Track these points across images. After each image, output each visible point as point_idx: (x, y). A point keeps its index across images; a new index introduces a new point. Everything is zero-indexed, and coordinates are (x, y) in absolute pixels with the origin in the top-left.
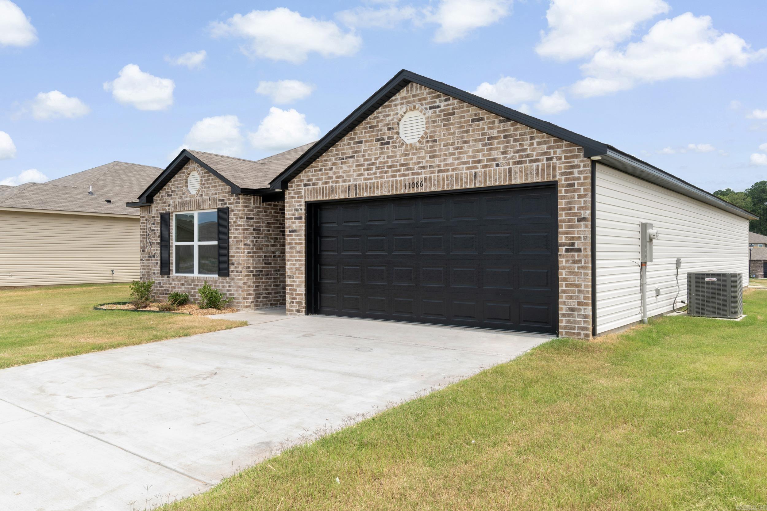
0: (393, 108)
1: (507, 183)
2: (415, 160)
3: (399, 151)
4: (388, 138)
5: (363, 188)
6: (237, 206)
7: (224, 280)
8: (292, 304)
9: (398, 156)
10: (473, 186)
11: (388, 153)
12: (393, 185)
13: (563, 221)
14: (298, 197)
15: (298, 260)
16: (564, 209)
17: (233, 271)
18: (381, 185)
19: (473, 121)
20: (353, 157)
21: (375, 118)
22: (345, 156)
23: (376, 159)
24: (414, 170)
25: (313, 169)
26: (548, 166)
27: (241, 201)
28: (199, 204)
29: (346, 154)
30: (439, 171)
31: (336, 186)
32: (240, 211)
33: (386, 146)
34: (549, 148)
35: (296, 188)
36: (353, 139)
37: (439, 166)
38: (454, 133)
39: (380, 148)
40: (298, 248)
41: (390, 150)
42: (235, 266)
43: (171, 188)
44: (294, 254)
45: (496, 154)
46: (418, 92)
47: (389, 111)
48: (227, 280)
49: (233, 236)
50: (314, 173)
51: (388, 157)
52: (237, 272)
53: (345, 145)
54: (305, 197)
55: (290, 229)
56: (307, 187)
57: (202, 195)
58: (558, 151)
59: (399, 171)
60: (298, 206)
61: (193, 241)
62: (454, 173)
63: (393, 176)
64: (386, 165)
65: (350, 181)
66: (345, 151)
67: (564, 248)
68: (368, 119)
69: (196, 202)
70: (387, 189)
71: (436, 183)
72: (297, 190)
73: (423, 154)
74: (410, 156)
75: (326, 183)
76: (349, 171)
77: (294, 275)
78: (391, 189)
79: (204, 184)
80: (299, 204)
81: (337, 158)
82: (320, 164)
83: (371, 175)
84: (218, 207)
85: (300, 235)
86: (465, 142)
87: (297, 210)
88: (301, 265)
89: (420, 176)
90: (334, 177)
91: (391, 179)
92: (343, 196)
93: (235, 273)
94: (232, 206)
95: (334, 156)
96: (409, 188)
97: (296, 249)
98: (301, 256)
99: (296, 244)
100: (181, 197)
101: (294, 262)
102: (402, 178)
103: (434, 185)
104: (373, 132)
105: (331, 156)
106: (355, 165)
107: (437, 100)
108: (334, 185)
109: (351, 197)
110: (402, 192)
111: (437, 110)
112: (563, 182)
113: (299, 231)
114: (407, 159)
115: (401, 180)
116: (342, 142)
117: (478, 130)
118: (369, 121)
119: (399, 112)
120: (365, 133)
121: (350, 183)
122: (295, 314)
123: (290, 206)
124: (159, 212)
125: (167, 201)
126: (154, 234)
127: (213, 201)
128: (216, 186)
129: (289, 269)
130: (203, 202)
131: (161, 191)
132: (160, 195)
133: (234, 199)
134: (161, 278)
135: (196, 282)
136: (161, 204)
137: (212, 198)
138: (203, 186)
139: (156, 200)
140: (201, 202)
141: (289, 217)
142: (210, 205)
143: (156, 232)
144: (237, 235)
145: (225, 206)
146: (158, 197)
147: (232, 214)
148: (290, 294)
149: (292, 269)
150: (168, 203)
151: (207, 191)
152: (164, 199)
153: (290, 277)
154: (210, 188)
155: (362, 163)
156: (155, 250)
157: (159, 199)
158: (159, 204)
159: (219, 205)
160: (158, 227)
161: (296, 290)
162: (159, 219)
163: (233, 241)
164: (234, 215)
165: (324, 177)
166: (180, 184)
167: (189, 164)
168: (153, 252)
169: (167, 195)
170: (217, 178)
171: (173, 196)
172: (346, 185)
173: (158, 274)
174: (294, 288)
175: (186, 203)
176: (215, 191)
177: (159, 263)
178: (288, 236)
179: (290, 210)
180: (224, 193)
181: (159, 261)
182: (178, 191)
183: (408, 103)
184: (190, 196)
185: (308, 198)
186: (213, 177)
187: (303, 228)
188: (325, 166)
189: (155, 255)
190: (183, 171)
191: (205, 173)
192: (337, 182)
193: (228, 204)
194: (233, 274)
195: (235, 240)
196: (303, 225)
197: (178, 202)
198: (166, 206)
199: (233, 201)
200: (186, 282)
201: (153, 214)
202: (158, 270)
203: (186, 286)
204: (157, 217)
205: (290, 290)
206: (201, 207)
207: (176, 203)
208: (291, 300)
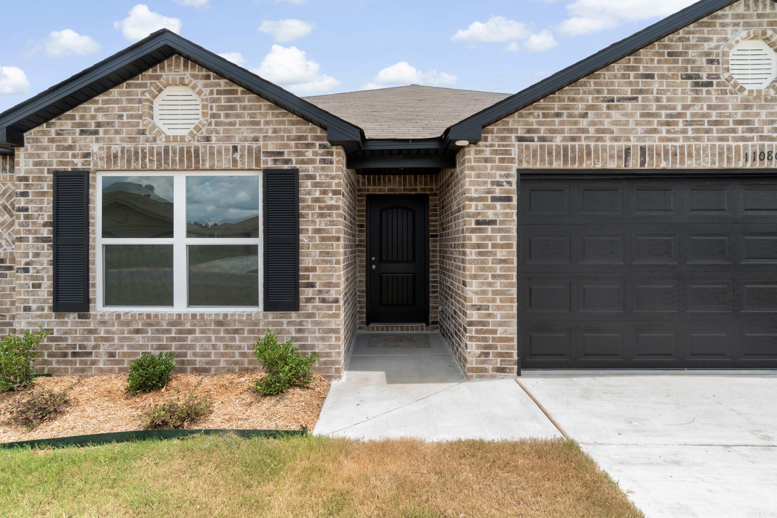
0: (718, 28)
2: (763, 117)
4: (709, 76)
5: (658, 155)
6: (323, 169)
7: (282, 318)
8: (483, 358)
9: (730, 107)
11: (710, 100)
12: (721, 154)
14: (502, 160)
15: (500, 276)
17: (309, 300)
18: (698, 151)
20: (636, 99)
21: (680, 40)
22: (616, 96)
23: (686, 107)
24: (763, 132)
25: (541, 112)
27: (335, 158)
28: (197, 156)
29: (618, 93)
31: (596, 146)
32: (333, 178)
33: (704, 89)
35: (496, 143)
36: (634, 69)
39: (692, 90)
40: (501, 254)
41: (714, 96)
42: (318, 288)
43: (93, 117)
44: (490, 265)
46: (768, 11)
47: (709, 32)
48: (291, 317)
49: (310, 228)
50: (541, 119)
51: (710, 107)
52: (323, 301)
53: (615, 77)
54: (520, 162)
55: (480, 218)
56: (525, 143)
57: (208, 139)
59: (734, 131)
60: (501, 176)
61: (170, 234)
63: (721, 139)
64: (706, 120)
65: (628, 139)
66: (616, 88)
68: (666, 40)
69: (189, 152)
70: (709, 159)
72: (499, 146)
73: (776, 109)
74: (755, 110)
75: (573, 139)
76: (627, 123)
77: (490, 304)
78: (717, 158)
79: (213, 116)
80: (503, 173)
81: (597, 98)
82: (556, 105)
83: (676, 132)
84: (263, 166)
85: (508, 231)
87: (499, 184)
88: (511, 285)
89: (774, 143)
90: (592, 129)
91: (717, 143)
92: (612, 165)
93: (317, 303)
94: (310, 167)
95: (590, 93)
96: (754, 160)
97: (495, 255)
98: (509, 269)
99: (494, 246)
100: (132, 140)
101: (490, 280)
102: (741, 144)
104: (676, 62)
105: (584, 93)
106: (638, 113)
109: (630, 167)
110: (740, 165)
113: (503, 222)
114: (748, 114)
115: (738, 148)
116: (608, 70)
118: (667, 42)
119: (729, 36)
120: (659, 62)
121: (630, 144)
122: (493, 377)
123: (479, 176)
124: (46, 168)
125: (77, 145)
126: (27, 217)
127: (246, 153)
128: (258, 123)
129: (476, 293)
130: (212, 154)
131: (53, 120)
132: (53, 130)
133: (315, 154)
134: (53, 319)
135: (188, 326)
136: (54, 150)
137: (243, 147)
138: (213, 121)
139: (36, 140)
140: (204, 153)
141: (474, 195)
142: (235, 161)
143: (36, 214)
144: (323, 226)
145: (286, 167)
146: (44, 133)
147: (309, 183)
148: (478, 340)
149: (484, 292)
150: (81, 149)
151: (225, 131)
152: (65, 140)
153: (479, 308)
154: (237, 126)
155: (654, 111)
156: (31, 255)
157: (46, 137)
158: (45, 148)
159: (266, 162)
160: (42, 202)
161: (495, 331)
162: (45, 184)
163: (311, 239)
164: (316, 185)
165: (567, 128)
166: (129, 110)
167: (162, 69)
168: (24, 261)
169: (78, 130)
170: (260, 106)
171: (101, 135)
172: (620, 146)
173: (43, 310)
174: (491, 327)
175: (152, 154)
176: (253, 133)
177: (47, 284)
178: (473, 231)
179: (478, 184)
180: (282, 138)
181: (48, 280)
182: (123, 124)
183: (748, 25)
184: (168, 137)
185: (528, 162)
186: (246, 103)
187: (515, 217)
188: (568, 109)
189: (30, 267)
190: (140, 81)
191: (219, 92)
192: (598, 139)
193: (294, 162)
194: (310, 305)
195: (317, 236)
196: (515, 211)
197: (119, 150)
198: (74, 156)
199: (311, 157)
200: (151, 325)
201: (23, 171)
202: (45, 301)
203: (149, 335)
204: (40, 179)
205: (477, 331)
206: (203, 165)
207: (113, 150)
208: (479, 351)
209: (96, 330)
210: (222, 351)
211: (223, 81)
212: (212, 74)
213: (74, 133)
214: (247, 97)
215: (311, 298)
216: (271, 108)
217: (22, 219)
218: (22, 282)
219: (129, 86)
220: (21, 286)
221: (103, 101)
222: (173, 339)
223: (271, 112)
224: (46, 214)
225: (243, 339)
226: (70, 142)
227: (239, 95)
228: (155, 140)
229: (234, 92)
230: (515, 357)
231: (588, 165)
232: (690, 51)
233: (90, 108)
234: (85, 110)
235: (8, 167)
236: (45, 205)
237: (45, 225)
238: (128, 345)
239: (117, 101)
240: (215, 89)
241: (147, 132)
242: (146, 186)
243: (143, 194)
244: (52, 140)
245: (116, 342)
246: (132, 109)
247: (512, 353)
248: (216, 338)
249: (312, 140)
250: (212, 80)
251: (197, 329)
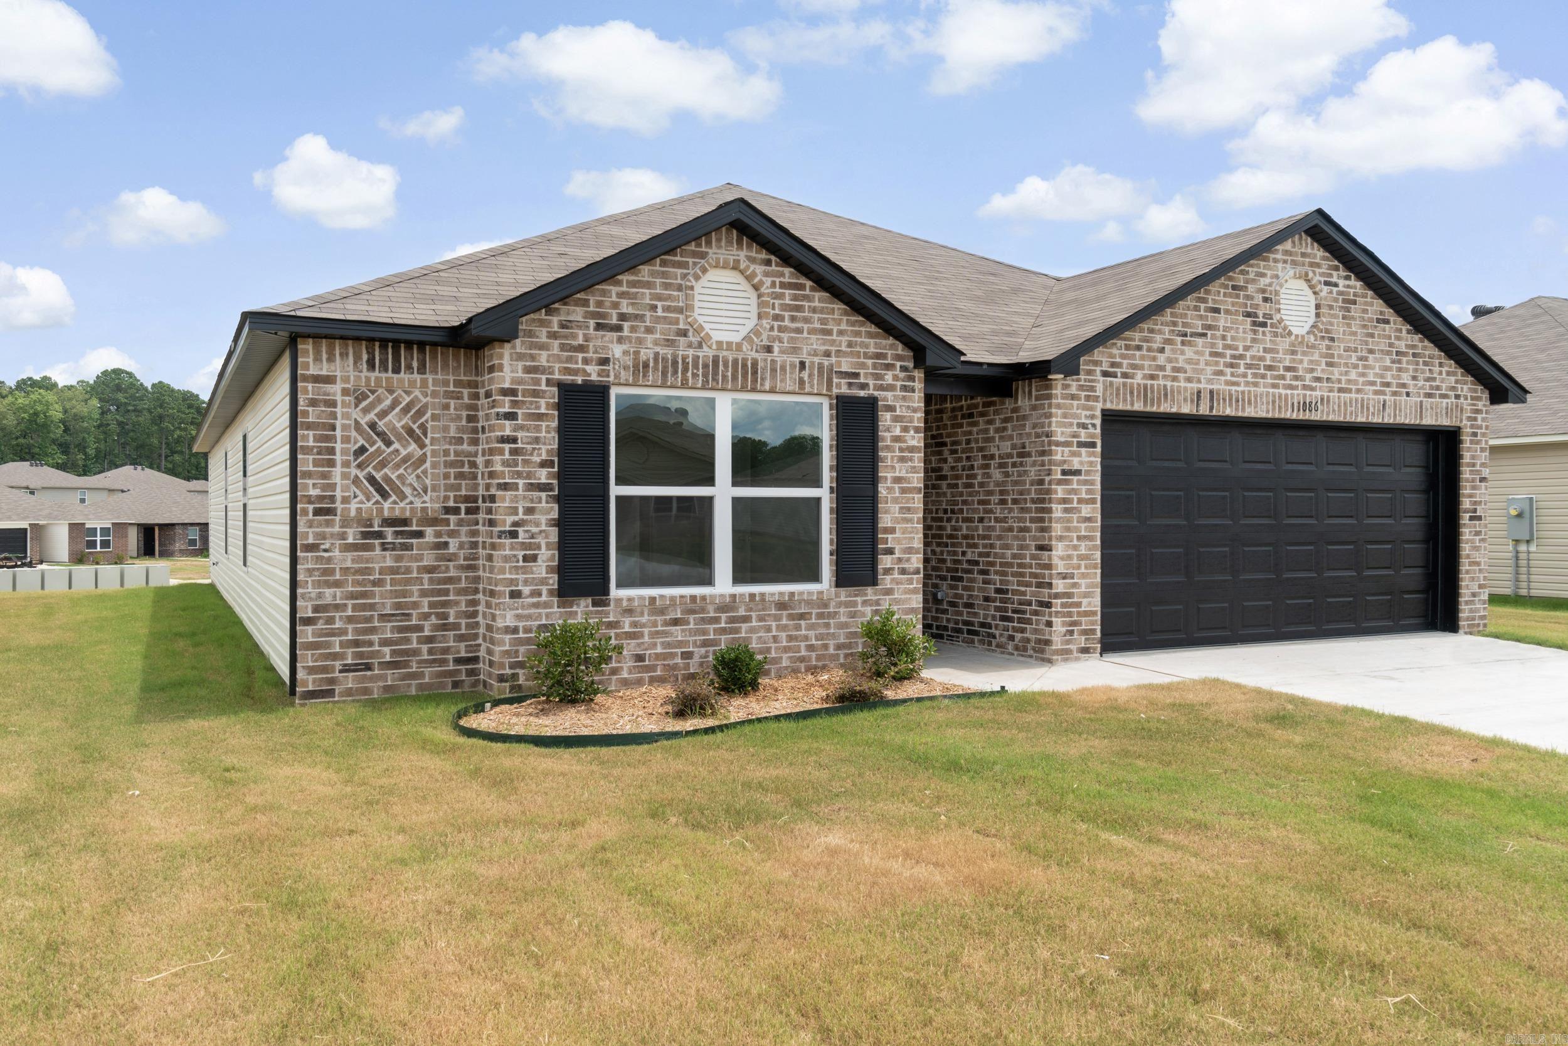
0: (1272, 264)
1: (1418, 422)
2: (1305, 365)
3: (1283, 344)
4: (1264, 316)
5: (1224, 400)
6: (904, 398)
7: (856, 595)
8: (1068, 637)
9: (1281, 351)
10: (1380, 421)
11: (1265, 342)
12: (1274, 402)
13: (1467, 480)
14: (1088, 398)
15: (1085, 537)
16: (1468, 465)
17: (888, 571)
18: (1256, 397)
19: (1378, 320)
20: (1205, 335)
21: (1243, 274)
22: (1189, 330)
23: (1246, 348)
24: (1305, 380)
26: (1457, 406)
27: (915, 384)
28: (755, 372)
29: (1191, 327)
30: (1340, 390)
31: (1172, 386)
32: (913, 410)
33: (1261, 329)
34: (1457, 382)
36: (1204, 301)
37: (1339, 381)
38: (1354, 334)
39: (1251, 330)
40: (1086, 510)
41: (1268, 338)
42: (897, 555)
43: (616, 305)
44: (1075, 524)
45: (1406, 378)
46: (1309, 250)
47: (1265, 268)
48: (866, 595)
49: (889, 475)
50: (1123, 351)
51: (1265, 350)
52: (903, 571)
53: (1188, 308)
54: (1105, 401)
55: (1066, 467)
56: (1109, 379)
57: (769, 349)
58: (1465, 387)
59: (1283, 378)
60: (1086, 417)
61: (710, 481)
62: (1359, 396)
63: (1275, 386)
64: (1262, 364)
65: (1199, 381)
66: (1189, 321)
67: (1468, 515)
68: (1233, 274)
69: (744, 366)
70: (1265, 407)
71: (1336, 408)
72: (1085, 380)
73: (1316, 357)
74: (1299, 357)
75: (1153, 377)
76: (1198, 362)
77: (1075, 572)
78: (1270, 407)
79: (775, 318)
80: (1088, 413)
81: (1173, 331)
82: (1140, 336)
83: (1238, 376)
84: (835, 391)
85: (1092, 483)
86: (1371, 351)
87: (1084, 426)
88: (1094, 548)
89: (1314, 393)
90: (1169, 367)
91: (1271, 390)
92: (1186, 409)
93: (896, 576)
94: (889, 394)
95: (1167, 324)
96: (1299, 410)
97: (1080, 512)
98: (1093, 529)
99: (1080, 501)
100: (670, 343)
101: (1075, 542)
102: (1289, 392)
103: (1334, 410)
104: (1238, 296)
105: (1162, 324)
106: (1208, 351)
107: (1335, 273)
108: (1169, 384)
109: (1201, 412)
110: (1288, 416)
111: (1335, 289)
112: (1468, 430)
113: (1088, 472)
114: (1294, 360)
115: (1286, 397)
117: (1385, 337)
118: (1233, 276)
119: (1280, 273)
120: (1225, 295)
121: (1201, 386)
122: (1077, 659)
123: (1065, 416)
124: (544, 377)
125: (591, 344)
126: (515, 452)
127: (816, 372)
128: (829, 332)
129: (1062, 558)
130: (774, 370)
131: (556, 305)
132: (555, 320)
133: (896, 378)
134: (556, 609)
135: (742, 612)
136: (556, 351)
137: (812, 363)
138: (776, 324)
139: (530, 334)
140: (764, 369)
141: (1062, 439)
142: (802, 382)
143: (529, 447)
144: (903, 474)
145: (862, 393)
146: (542, 323)
147: (888, 416)
148: (1064, 615)
149: (1069, 557)
150: (596, 352)
151: (791, 340)
152: (574, 336)
153: (1064, 576)
154: (805, 335)
155: (1220, 350)
156: (521, 510)
157: (544, 330)
158: (543, 347)
159: (839, 386)
160: (538, 429)
161: (1079, 605)
162: (543, 402)
163: (890, 490)
164: (896, 419)
165: (1147, 363)
166: (665, 300)
167: (709, 243)
168: (510, 519)
169: (592, 323)
170: (833, 309)
171: (626, 332)
172: (1192, 388)
173: (540, 595)
174: (1075, 600)
175: (696, 366)
176: (824, 344)
177: (547, 556)
178: (1060, 482)
179: (1064, 425)
180: (858, 355)
181: (548, 549)
182: (658, 320)
183: (1294, 263)
184: (720, 343)
185: (1112, 402)
186: (817, 304)
187: (1099, 467)
188: (1148, 341)
189: (520, 530)
190: (678, 258)
191: (783, 285)
192: (1175, 379)
193: (871, 387)
194: (888, 578)
195: (896, 486)
196: (1099, 460)
197: (652, 356)
198: (586, 361)
199: (890, 382)
200: (693, 612)
201: (508, 380)
202: (543, 582)
203: (691, 626)
204: (536, 394)
205: (1063, 605)
206: (762, 385)
207: (643, 357)
208: (1064, 629)
209: (617, 622)
210: (785, 644)
211: (787, 271)
212: (773, 258)
213: (588, 327)
214: (817, 295)
215: (890, 569)
216: (846, 313)
217: (507, 456)
218: (507, 552)
219: (664, 263)
220: (506, 559)
221: (628, 282)
222: (723, 631)
223: (845, 318)
224: (544, 449)
225: (811, 627)
226: (580, 340)
227: (807, 292)
228: (700, 346)
229: (801, 287)
230: (1099, 634)
231: (1165, 408)
232: (1249, 286)
233: (610, 291)
234: (604, 293)
235: (415, 364)
236: (544, 434)
237: (544, 464)
238: (662, 643)
239: (648, 285)
240: (778, 280)
241: (690, 334)
242: (677, 410)
243: (672, 422)
244: (553, 335)
245: (646, 639)
246: (669, 298)
247: (1095, 630)
248: (778, 626)
249: (892, 359)
250: (774, 267)
251: (753, 614)
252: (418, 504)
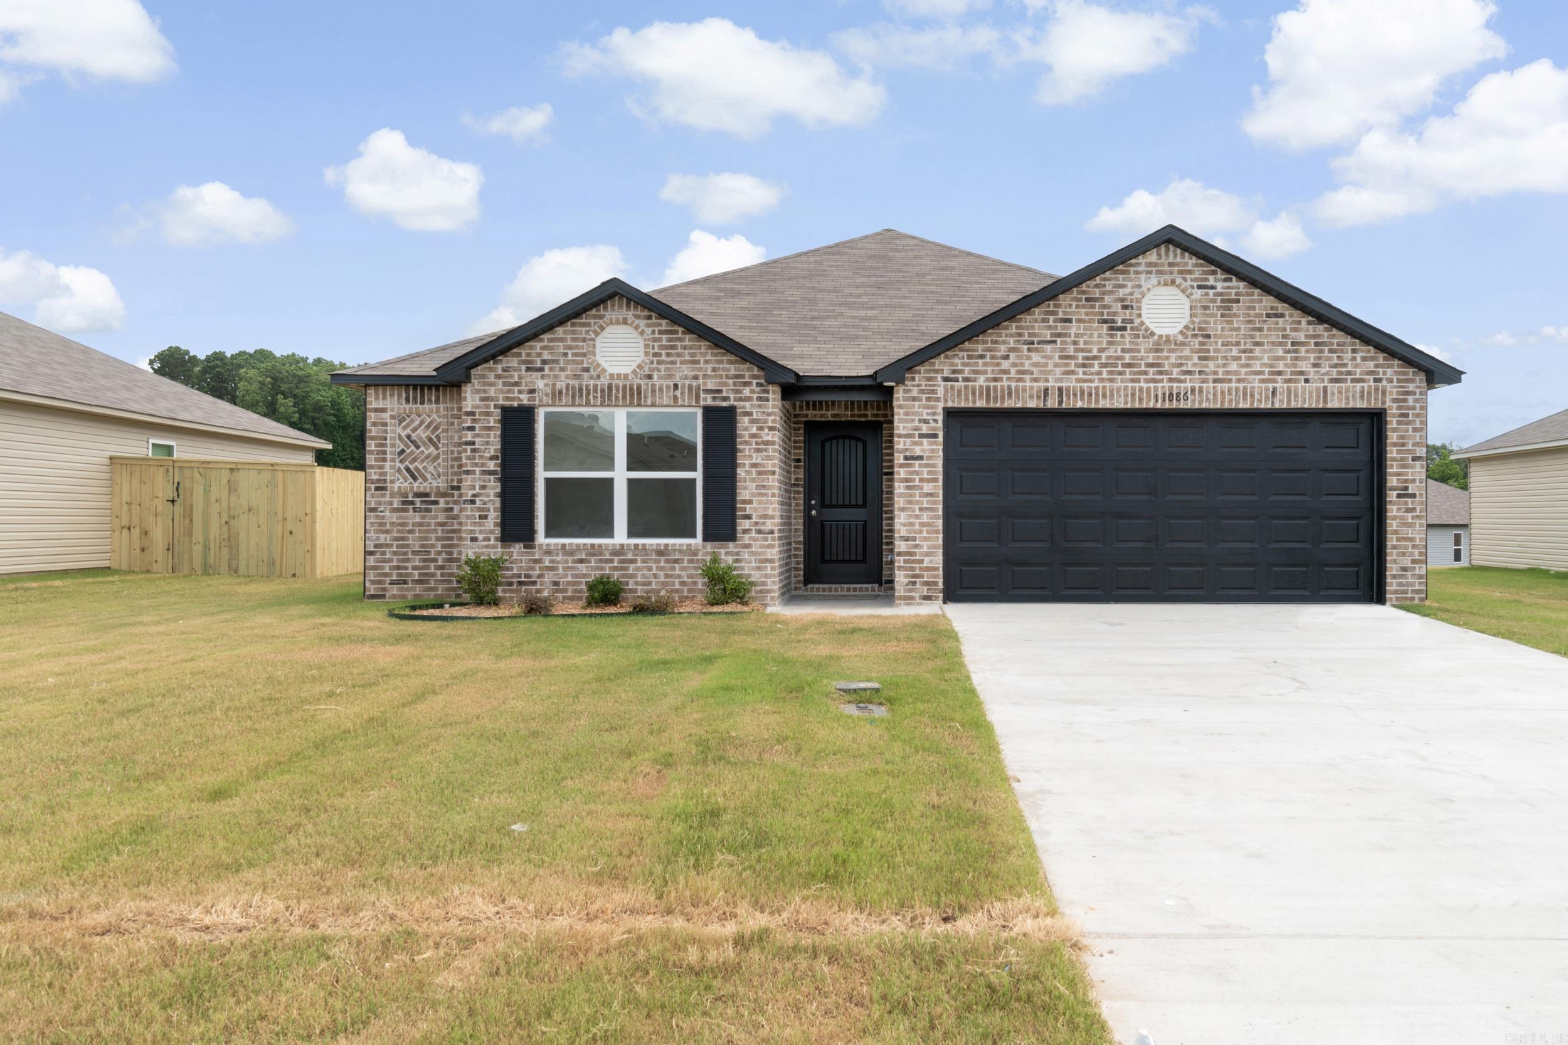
0: (1132, 276)
1: (1321, 406)
2: (1173, 361)
3: (1144, 345)
4: (1123, 321)
5: (1075, 395)
6: (760, 406)
7: (720, 548)
8: (910, 587)
9: (1142, 350)
10: (1269, 406)
11: (1124, 343)
12: (1133, 395)
13: (1394, 459)
14: (928, 399)
15: (927, 508)
16: (1395, 445)
17: (745, 531)
18: (1112, 391)
19: (1268, 315)
20: (1054, 342)
21: (1097, 286)
22: (1036, 339)
23: (1101, 350)
24: (1172, 374)
25: (965, 354)
26: (1377, 389)
27: (771, 396)
28: (639, 393)
29: (1038, 337)
30: (1215, 381)
31: (1017, 387)
32: (769, 414)
33: (1119, 333)
34: (1377, 366)
35: (923, 383)
36: (1053, 313)
37: (1215, 373)
38: (1238, 329)
39: (1108, 334)
40: (927, 488)
41: (1127, 340)
42: (754, 520)
43: (539, 355)
44: (917, 498)
45: (1303, 366)
46: (1178, 260)
47: (1124, 279)
48: (728, 548)
49: (747, 462)
50: (966, 360)
51: (1123, 350)
52: (759, 532)
53: (1036, 321)
54: (946, 401)
55: (908, 454)
56: (950, 383)
57: (650, 377)
58: (1389, 371)
59: (1145, 373)
60: (928, 414)
61: (611, 467)
62: (1241, 385)
63: (1133, 381)
64: (1120, 362)
65: (1047, 380)
66: (1037, 331)
67: (1395, 493)
68: (1084, 287)
69: (631, 389)
70: (1122, 400)
71: (1211, 397)
72: (926, 385)
73: (1187, 352)
74: (1165, 354)
75: (995, 380)
76: (1046, 365)
77: (917, 535)
78: (1129, 399)
79: (655, 355)
80: (929, 411)
81: (1018, 341)
82: (980, 347)
83: (1092, 374)
84: (702, 403)
85: (934, 466)
86: (1258, 344)
87: (926, 422)
88: (936, 517)
89: (1182, 385)
90: (1013, 371)
91: (1130, 385)
92: (1032, 404)
93: (754, 535)
94: (747, 404)
95: (1012, 336)
96: (1164, 400)
97: (922, 489)
98: (935, 502)
99: (921, 480)
100: (577, 377)
101: (917, 512)
102: (1152, 385)
103: (1208, 399)
104: (1093, 307)
105: (1006, 336)
106: (1057, 355)
107: (1211, 278)
108: (1013, 384)
109: (1049, 406)
110: (1151, 405)
111: (1211, 292)
112: (1394, 411)
113: (929, 458)
114: (1159, 357)
115: (1148, 389)
116: (1029, 315)
117: (1276, 330)
118: (1084, 288)
119: (1142, 283)
120: (1077, 307)
121: (1049, 385)
122: (921, 604)
123: (907, 414)
124: (492, 404)
125: (523, 381)
126: (474, 451)
127: (686, 391)
128: (698, 362)
129: (904, 525)
130: (653, 391)
131: (500, 358)
132: (499, 367)
133: (752, 392)
134: (500, 550)
135: (630, 556)
136: (500, 386)
137: (684, 385)
138: (655, 359)
139: (483, 377)
140: (646, 391)
141: (902, 432)
142: (675, 398)
143: (483, 447)
144: (759, 461)
145: (724, 404)
146: (491, 369)
147: (746, 419)
148: (906, 569)
149: (911, 524)
150: (526, 386)
151: (667, 369)
152: (512, 377)
153: (907, 539)
154: (678, 365)
155: (1072, 353)
156: (477, 487)
157: (493, 374)
158: (491, 384)
159: (705, 399)
160: (488, 436)
161: (922, 561)
162: (492, 419)
163: (748, 473)
164: (753, 421)
165: (989, 369)
166: (574, 349)
167: (606, 309)
168: (471, 493)
169: (524, 367)
170: (700, 346)
171: (546, 372)
172: (1039, 387)
173: (489, 540)
174: (918, 558)
175: (595, 391)
176: (692, 371)
177: (494, 516)
178: (902, 466)
179: (906, 421)
180: (721, 377)
181: (495, 511)
182: (568, 362)
183: (1160, 272)
184: (612, 375)
185: (953, 401)
186: (687, 343)
187: (941, 454)
188: (991, 351)
189: (477, 499)
190: (584, 320)
191: (660, 332)
192: (1019, 380)
193: (732, 399)
194: (747, 536)
195: (754, 470)
196: (941, 447)
197: (564, 386)
198: (520, 392)
199: (748, 394)
200: (594, 555)
201: (470, 406)
202: (492, 532)
203: (593, 564)
204: (487, 414)
205: (905, 561)
206: (645, 401)
207: (558, 387)
208: (907, 580)
209: (541, 560)
210: (663, 579)
211: (664, 322)
212: (653, 314)
213: (521, 370)
214: (687, 337)
215: (748, 530)
216: (710, 348)
217: (469, 453)
218: (469, 513)
219: (573, 325)
220: (468, 517)
221: (548, 339)
222: (616, 569)
223: (710, 351)
224: (492, 448)
225: (683, 569)
226: (516, 379)
227: (680, 335)
228: (598, 377)
229: (676, 332)
230: (941, 586)
231: (1008, 404)
232: (1106, 297)
233: (535, 346)
234: (531, 347)
235: (433, 398)
236: (492, 439)
237: (492, 458)
238: (572, 575)
239: (562, 340)
240: (656, 329)
241: (592, 370)
244: (498, 377)
245: (561, 571)
246: (577, 347)
247: (937, 582)
248: (657, 567)
249: (749, 378)
250: (654, 320)
251: (639, 558)
252: (435, 484)
